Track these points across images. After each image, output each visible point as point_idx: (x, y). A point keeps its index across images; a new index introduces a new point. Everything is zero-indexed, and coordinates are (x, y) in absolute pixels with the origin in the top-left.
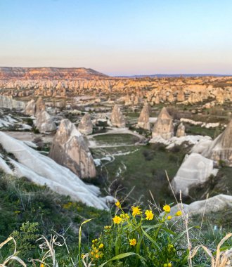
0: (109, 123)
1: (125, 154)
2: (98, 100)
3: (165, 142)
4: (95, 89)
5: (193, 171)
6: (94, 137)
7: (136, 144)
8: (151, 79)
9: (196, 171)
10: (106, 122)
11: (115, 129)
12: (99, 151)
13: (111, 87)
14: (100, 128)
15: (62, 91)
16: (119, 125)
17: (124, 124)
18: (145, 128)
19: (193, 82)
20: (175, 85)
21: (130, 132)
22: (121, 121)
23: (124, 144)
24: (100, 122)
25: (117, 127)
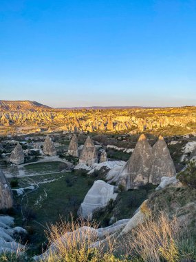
0: (41, 152)
1: (50, 182)
2: (39, 130)
3: (87, 168)
4: (38, 120)
5: (97, 196)
6: (25, 166)
7: (63, 171)
8: (87, 110)
9: (99, 196)
10: (38, 151)
11: (47, 157)
12: (26, 180)
13: (53, 117)
14: (31, 157)
15: (6, 122)
16: (50, 154)
17: (55, 152)
18: (74, 155)
19: (121, 113)
20: (106, 116)
21: (60, 160)
22: (52, 150)
23: (52, 172)
24: (32, 151)
25: (48, 155)
